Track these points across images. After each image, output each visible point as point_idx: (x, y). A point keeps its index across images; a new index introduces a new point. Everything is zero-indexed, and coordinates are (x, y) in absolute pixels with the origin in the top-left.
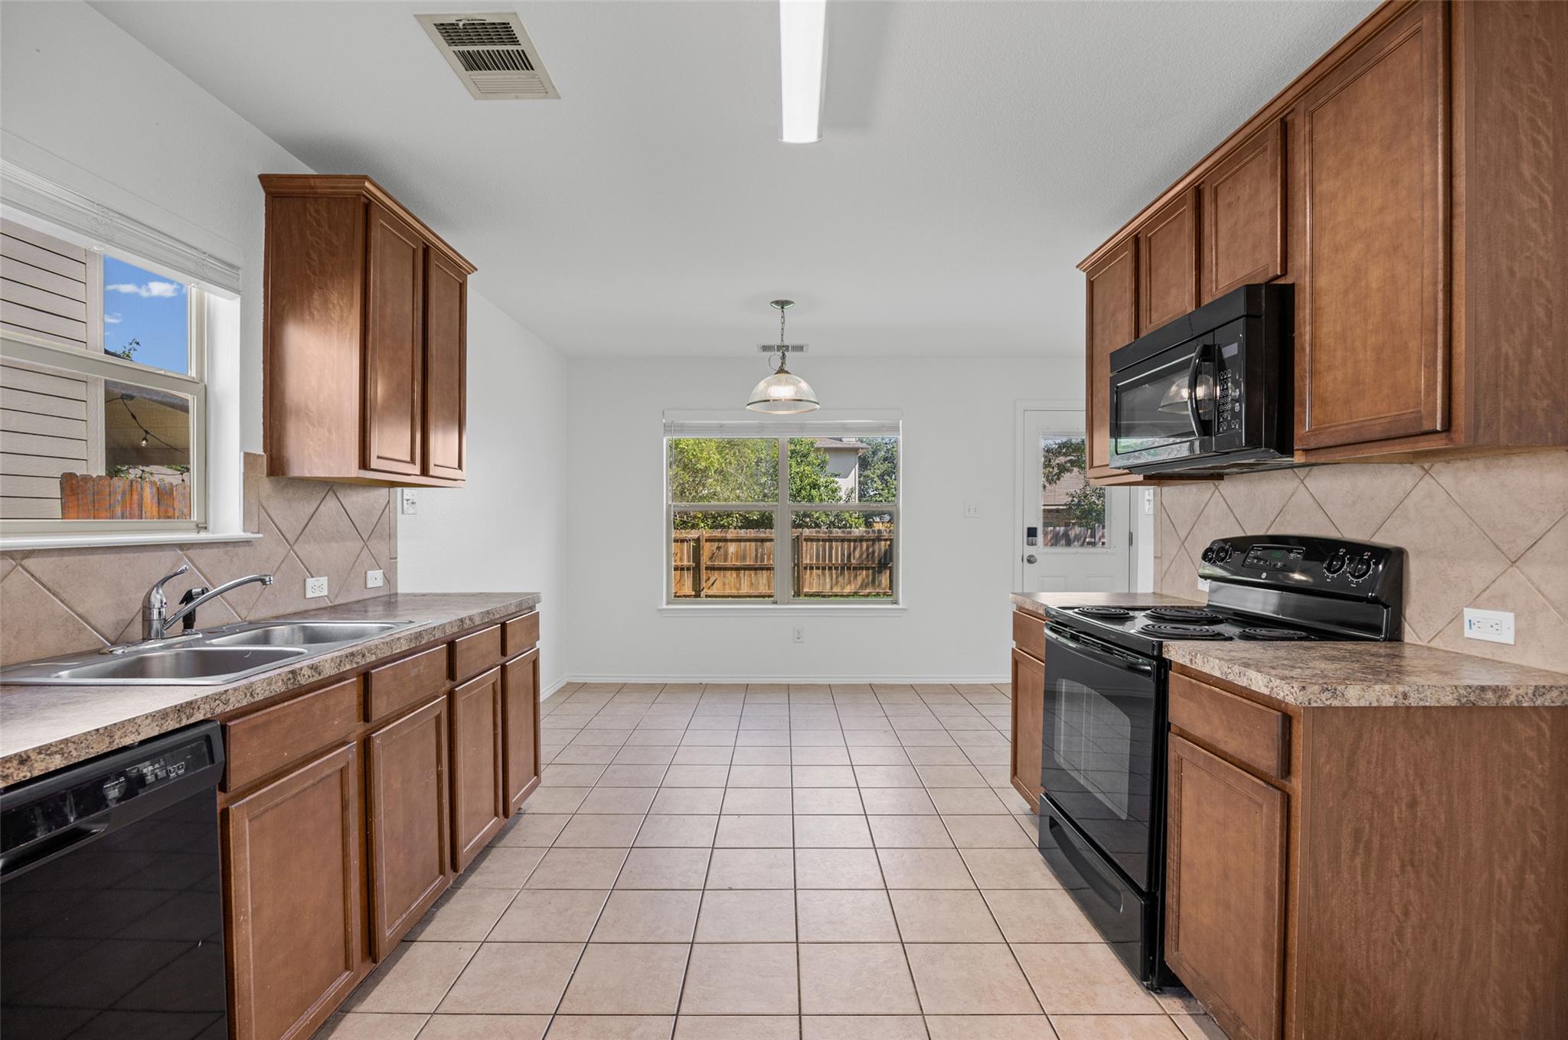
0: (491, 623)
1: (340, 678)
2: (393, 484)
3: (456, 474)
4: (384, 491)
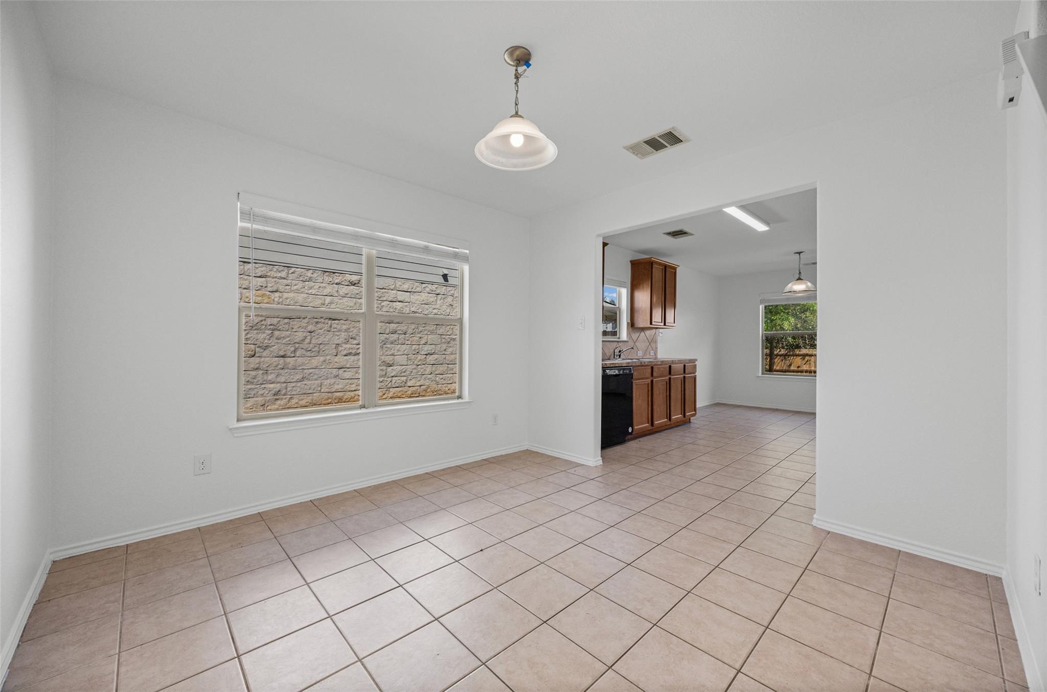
0: (682, 363)
1: (647, 366)
2: (657, 328)
3: (673, 325)
4: (655, 330)
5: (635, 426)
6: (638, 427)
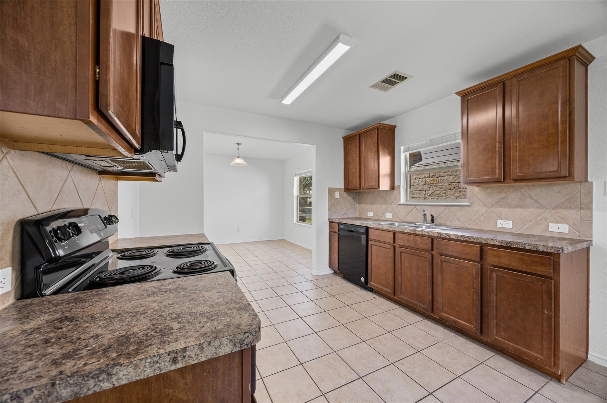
5: (371, 281)
6: (374, 284)
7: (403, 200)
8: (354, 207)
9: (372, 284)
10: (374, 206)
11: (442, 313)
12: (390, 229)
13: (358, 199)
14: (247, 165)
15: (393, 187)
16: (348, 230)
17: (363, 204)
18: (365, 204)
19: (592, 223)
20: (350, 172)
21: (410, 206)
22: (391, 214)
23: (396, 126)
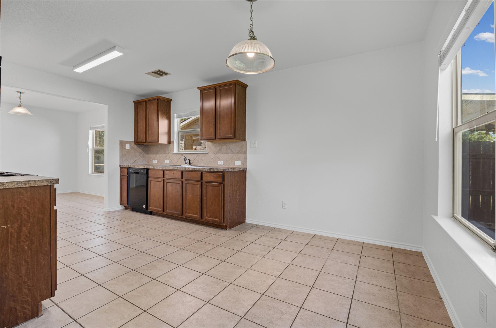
5: (150, 206)
6: (152, 208)
7: (176, 151)
8: (143, 157)
9: (151, 208)
10: (158, 156)
11: (186, 214)
12: (161, 169)
13: (147, 150)
14: (32, 114)
15: (170, 142)
16: (134, 173)
17: (150, 154)
18: (152, 154)
19: (247, 160)
20: (139, 129)
21: (179, 155)
22: (168, 161)
23: (172, 100)
